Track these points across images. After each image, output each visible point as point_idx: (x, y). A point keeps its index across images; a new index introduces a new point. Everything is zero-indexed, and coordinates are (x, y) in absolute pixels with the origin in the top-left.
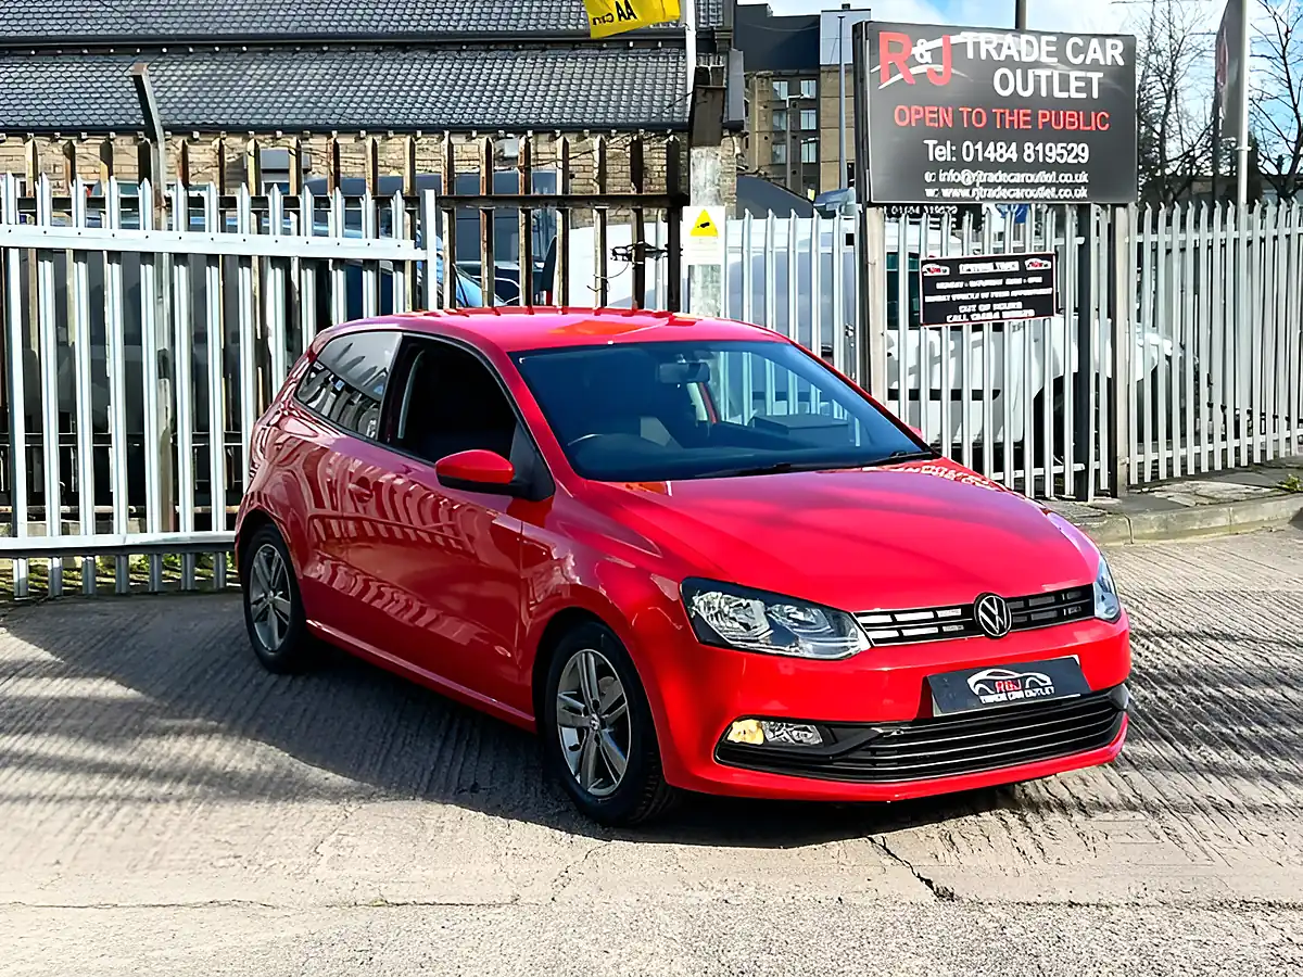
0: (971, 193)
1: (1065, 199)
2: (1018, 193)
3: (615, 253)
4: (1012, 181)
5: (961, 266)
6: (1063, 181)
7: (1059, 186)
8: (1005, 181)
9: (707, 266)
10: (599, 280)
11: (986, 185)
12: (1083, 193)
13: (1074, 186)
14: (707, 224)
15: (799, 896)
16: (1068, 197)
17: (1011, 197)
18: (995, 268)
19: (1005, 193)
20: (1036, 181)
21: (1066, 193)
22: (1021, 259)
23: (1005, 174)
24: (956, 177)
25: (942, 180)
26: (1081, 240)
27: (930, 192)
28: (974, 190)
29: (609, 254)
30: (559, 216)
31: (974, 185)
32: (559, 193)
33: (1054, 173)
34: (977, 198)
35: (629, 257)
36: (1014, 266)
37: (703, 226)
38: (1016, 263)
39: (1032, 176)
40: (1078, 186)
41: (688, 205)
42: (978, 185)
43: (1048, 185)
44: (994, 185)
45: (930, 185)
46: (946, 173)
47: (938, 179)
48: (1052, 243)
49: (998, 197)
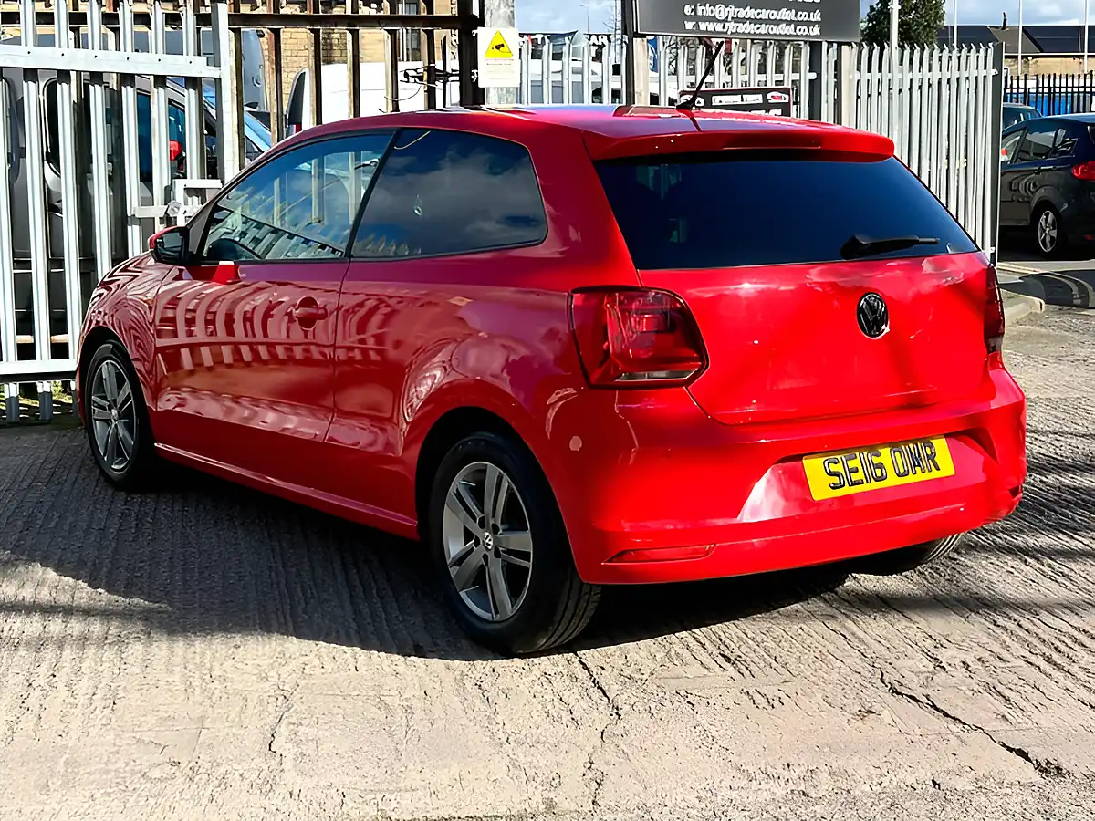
0: (723, 28)
1: (802, 36)
2: (764, 29)
3: (406, 75)
4: (759, 17)
5: (714, 97)
6: (800, 19)
7: (797, 23)
8: (753, 17)
9: (501, 89)
10: (390, 102)
11: (736, 20)
12: (816, 31)
13: (810, 24)
14: (502, 45)
15: (886, 782)
16: (804, 34)
17: (758, 32)
18: (742, 100)
19: (751, 28)
20: (778, 18)
21: (802, 30)
22: (765, 92)
23: (753, 10)
24: (712, 12)
25: (699, 13)
26: (813, 76)
27: (689, 25)
28: (727, 24)
29: (401, 76)
30: (349, 36)
31: (726, 20)
32: (349, 12)
33: (793, 11)
34: (729, 33)
35: (421, 78)
36: (758, 99)
37: (498, 47)
38: (760, 96)
39: (775, 13)
40: (812, 24)
41: (482, 25)
42: (729, 19)
43: (789, 22)
44: (743, 21)
45: (690, 18)
46: (703, 7)
47: (696, 13)
48: (788, 77)
49: (747, 31)
